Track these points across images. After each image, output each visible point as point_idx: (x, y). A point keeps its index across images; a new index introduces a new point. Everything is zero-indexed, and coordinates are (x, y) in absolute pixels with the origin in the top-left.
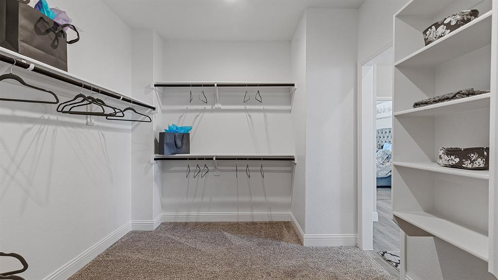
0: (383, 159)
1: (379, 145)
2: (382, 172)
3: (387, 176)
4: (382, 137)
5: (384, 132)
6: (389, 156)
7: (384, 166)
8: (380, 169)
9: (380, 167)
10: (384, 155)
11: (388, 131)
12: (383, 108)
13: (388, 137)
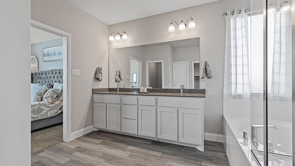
0: (52, 98)
1: (50, 84)
2: (51, 112)
3: (56, 115)
4: (52, 78)
5: (54, 72)
6: (59, 95)
7: (54, 105)
8: (49, 109)
9: (49, 107)
10: (53, 94)
11: (58, 72)
12: (53, 52)
13: (58, 77)
